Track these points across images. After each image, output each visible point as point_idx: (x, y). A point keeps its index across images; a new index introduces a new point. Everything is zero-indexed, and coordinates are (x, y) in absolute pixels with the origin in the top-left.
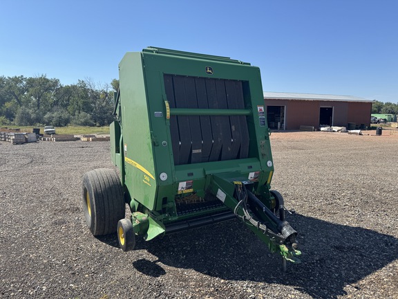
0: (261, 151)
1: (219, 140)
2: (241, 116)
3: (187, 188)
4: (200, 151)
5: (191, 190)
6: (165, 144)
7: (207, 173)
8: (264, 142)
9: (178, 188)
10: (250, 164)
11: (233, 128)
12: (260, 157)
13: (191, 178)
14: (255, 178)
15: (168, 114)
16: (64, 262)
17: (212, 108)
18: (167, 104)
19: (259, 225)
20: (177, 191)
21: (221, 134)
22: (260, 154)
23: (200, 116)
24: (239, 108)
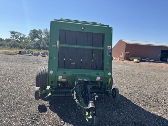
0: (105, 67)
1: (85, 60)
2: (99, 50)
3: (63, 79)
4: (75, 64)
5: (65, 80)
6: (55, 59)
7: (73, 73)
8: (108, 63)
9: (58, 78)
10: (98, 73)
11: (94, 55)
12: (105, 70)
13: (65, 74)
14: (100, 80)
15: (58, 46)
16: (18, 99)
17: (84, 45)
18: (58, 42)
19: (76, 99)
20: (58, 79)
21: (86, 57)
22: (105, 68)
23: (76, 48)
24: (99, 46)
